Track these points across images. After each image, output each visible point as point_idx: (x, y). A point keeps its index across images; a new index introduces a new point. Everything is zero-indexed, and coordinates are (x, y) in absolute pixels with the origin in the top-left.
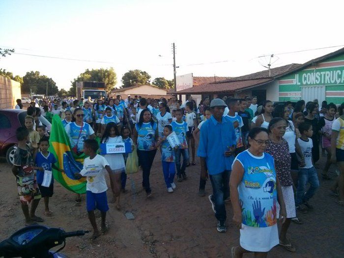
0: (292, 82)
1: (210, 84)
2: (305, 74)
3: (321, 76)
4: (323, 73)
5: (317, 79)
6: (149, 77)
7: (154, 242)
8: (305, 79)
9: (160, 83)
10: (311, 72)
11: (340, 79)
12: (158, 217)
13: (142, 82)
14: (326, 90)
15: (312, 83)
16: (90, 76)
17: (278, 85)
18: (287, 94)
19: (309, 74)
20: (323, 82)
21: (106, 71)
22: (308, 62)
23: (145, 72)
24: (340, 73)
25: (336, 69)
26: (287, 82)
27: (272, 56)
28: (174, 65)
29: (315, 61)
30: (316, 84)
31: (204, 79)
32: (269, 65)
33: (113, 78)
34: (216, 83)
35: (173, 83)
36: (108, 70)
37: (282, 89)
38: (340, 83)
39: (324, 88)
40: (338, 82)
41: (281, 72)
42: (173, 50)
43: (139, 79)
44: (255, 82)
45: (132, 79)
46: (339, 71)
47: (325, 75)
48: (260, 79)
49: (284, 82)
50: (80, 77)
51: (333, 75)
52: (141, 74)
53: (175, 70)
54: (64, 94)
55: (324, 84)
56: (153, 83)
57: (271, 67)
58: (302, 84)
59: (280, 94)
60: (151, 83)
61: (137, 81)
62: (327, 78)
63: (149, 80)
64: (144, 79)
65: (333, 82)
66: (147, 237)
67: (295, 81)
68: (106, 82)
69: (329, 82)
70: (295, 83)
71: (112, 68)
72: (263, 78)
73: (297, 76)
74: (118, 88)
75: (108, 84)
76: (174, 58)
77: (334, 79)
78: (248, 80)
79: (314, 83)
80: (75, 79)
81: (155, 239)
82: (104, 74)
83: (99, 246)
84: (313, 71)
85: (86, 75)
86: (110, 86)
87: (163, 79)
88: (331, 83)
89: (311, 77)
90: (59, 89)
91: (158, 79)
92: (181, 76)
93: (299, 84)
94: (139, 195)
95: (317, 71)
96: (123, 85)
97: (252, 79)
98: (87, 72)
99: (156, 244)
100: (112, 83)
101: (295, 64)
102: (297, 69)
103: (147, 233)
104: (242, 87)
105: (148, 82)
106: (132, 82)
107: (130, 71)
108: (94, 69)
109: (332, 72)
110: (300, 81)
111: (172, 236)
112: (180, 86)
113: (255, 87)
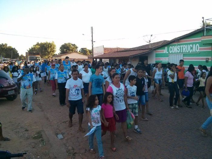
0: (163, 51)
1: (114, 52)
2: (171, 47)
3: (180, 48)
4: (182, 46)
5: (178, 50)
6: (77, 48)
7: (74, 154)
8: (171, 50)
9: (84, 51)
10: (174, 45)
11: (192, 50)
12: (78, 138)
13: (72, 51)
14: (183, 57)
15: (175, 52)
16: (39, 46)
17: (155, 53)
18: (160, 59)
19: (173, 47)
20: (181, 52)
21: (50, 44)
22: (173, 39)
23: (74, 45)
24: (192, 47)
25: (190, 44)
26: (160, 51)
27: (152, 36)
28: (92, 41)
29: (177, 39)
30: (178, 53)
31: (111, 49)
32: (150, 41)
33: (54, 48)
34: (117, 52)
35: (91, 52)
36: (51, 43)
37: (157, 55)
38: (192, 52)
39: (182, 55)
40: (191, 51)
41: (157, 45)
42: (91, 31)
43: (71, 49)
44: (141, 51)
45: (66, 49)
46: (191, 45)
47: (183, 47)
48: (144, 49)
49: (159, 52)
50: (33, 47)
51: (188, 47)
52: (72, 46)
53: (92, 43)
54: (23, 58)
55: (182, 53)
56: (79, 51)
57: (151, 43)
58: (169, 53)
59: (156, 59)
60: (78, 51)
61: (69, 50)
62: (184, 49)
63: (77, 49)
64: (73, 48)
65: (187, 51)
66: (70, 151)
67: (165, 51)
68: (49, 50)
69: (185, 52)
70: (165, 52)
71: (53, 42)
72: (146, 49)
73: (166, 48)
74: (57, 54)
75: (50, 52)
76: (92, 36)
77: (188, 50)
78: (137, 50)
79: (177, 52)
80: (30, 49)
81: (75, 152)
82: (48, 45)
83: (39, 157)
84: (175, 45)
85: (37, 46)
86: (52, 53)
87: (85, 49)
88: (186, 52)
89: (175, 49)
90: (20, 55)
91: (82, 49)
92: (97, 47)
93: (168, 53)
94: (67, 123)
95: (178, 45)
96: (61, 52)
97: (140, 50)
98: (38, 44)
99: (76, 155)
100: (53, 51)
101: (165, 41)
102: (166, 43)
103: (70, 148)
104: (133, 54)
105: (76, 50)
106: (66, 51)
107: (65, 44)
108: (42, 43)
109: (187, 45)
110: (168, 51)
111: (86, 150)
112: (96, 53)
113: (141, 55)
